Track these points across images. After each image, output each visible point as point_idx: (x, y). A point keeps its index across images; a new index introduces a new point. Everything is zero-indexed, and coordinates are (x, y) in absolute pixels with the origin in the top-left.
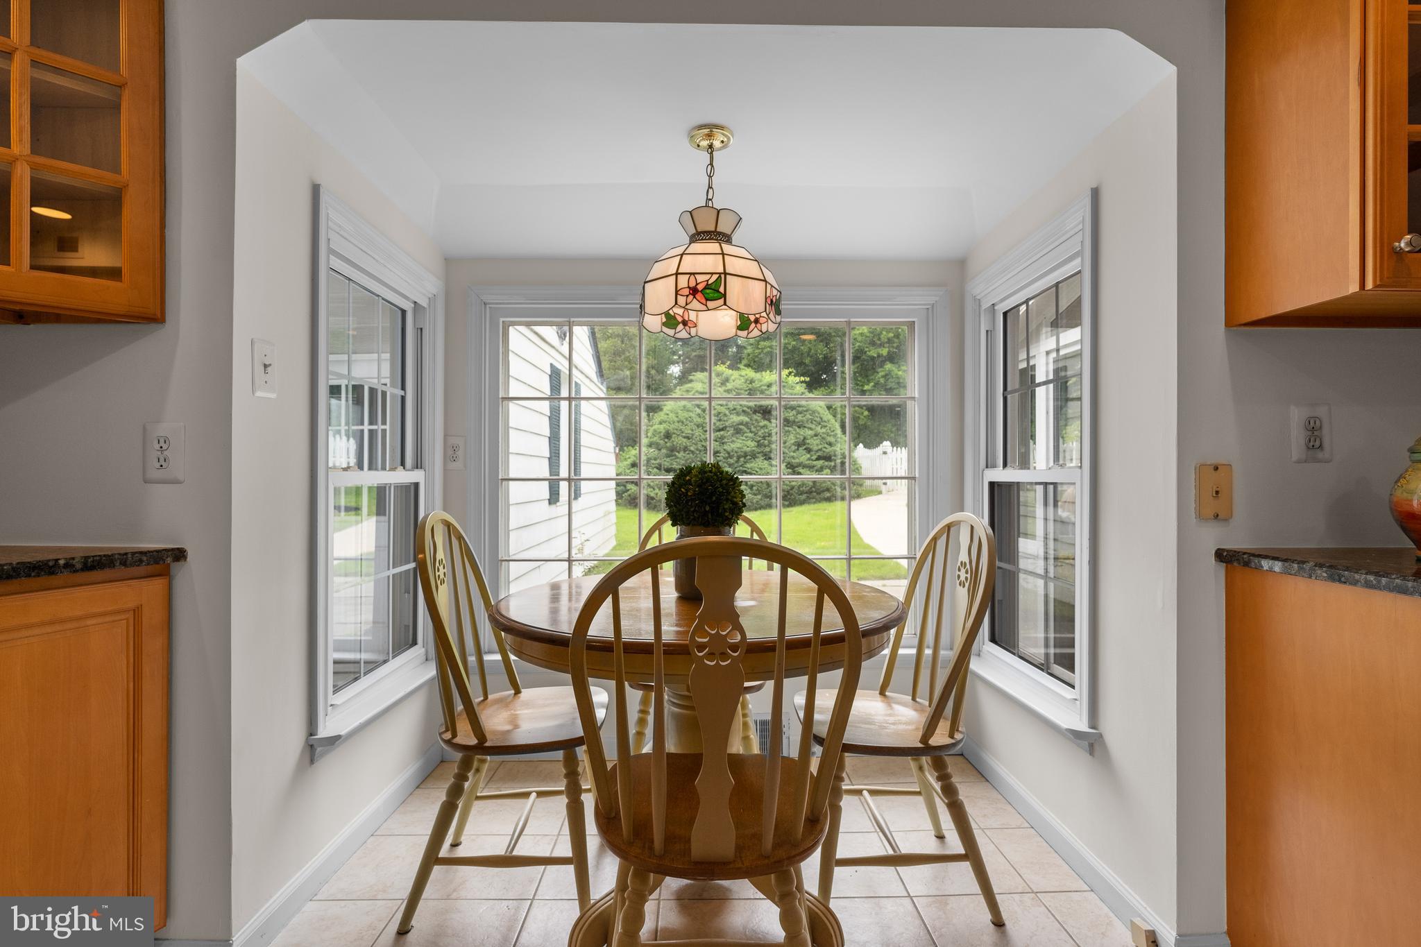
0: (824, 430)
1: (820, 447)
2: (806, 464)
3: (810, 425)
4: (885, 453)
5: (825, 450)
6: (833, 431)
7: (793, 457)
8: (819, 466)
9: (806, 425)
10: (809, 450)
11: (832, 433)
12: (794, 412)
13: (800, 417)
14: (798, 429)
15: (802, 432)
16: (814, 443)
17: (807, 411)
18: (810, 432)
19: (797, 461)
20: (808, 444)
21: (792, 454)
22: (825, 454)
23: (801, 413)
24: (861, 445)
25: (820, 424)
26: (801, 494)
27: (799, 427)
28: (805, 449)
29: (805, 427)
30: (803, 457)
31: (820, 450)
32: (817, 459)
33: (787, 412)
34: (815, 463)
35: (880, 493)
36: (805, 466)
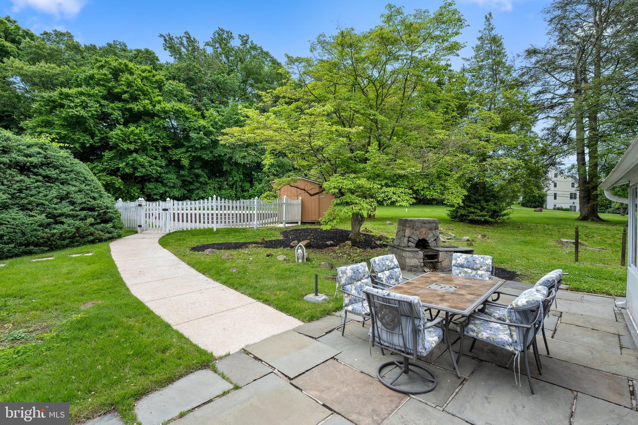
0: (88, 188)
1: (84, 200)
2: (69, 214)
3: (74, 183)
4: (140, 205)
5: (89, 203)
6: (97, 188)
7: (55, 209)
8: (83, 215)
9: (71, 182)
10: (73, 203)
11: (96, 190)
12: (57, 171)
13: (63, 176)
14: (61, 186)
15: (65, 188)
16: (79, 198)
17: (71, 171)
18: (74, 188)
19: (59, 211)
20: (72, 198)
21: (54, 206)
22: (89, 206)
23: (64, 172)
24: (120, 199)
25: (84, 182)
26: (64, 240)
27: (62, 184)
28: (69, 202)
29: (69, 184)
30: (66, 208)
31: (85, 203)
32: (81, 210)
33: (50, 170)
34: (78, 213)
35: (136, 232)
36: (68, 216)
